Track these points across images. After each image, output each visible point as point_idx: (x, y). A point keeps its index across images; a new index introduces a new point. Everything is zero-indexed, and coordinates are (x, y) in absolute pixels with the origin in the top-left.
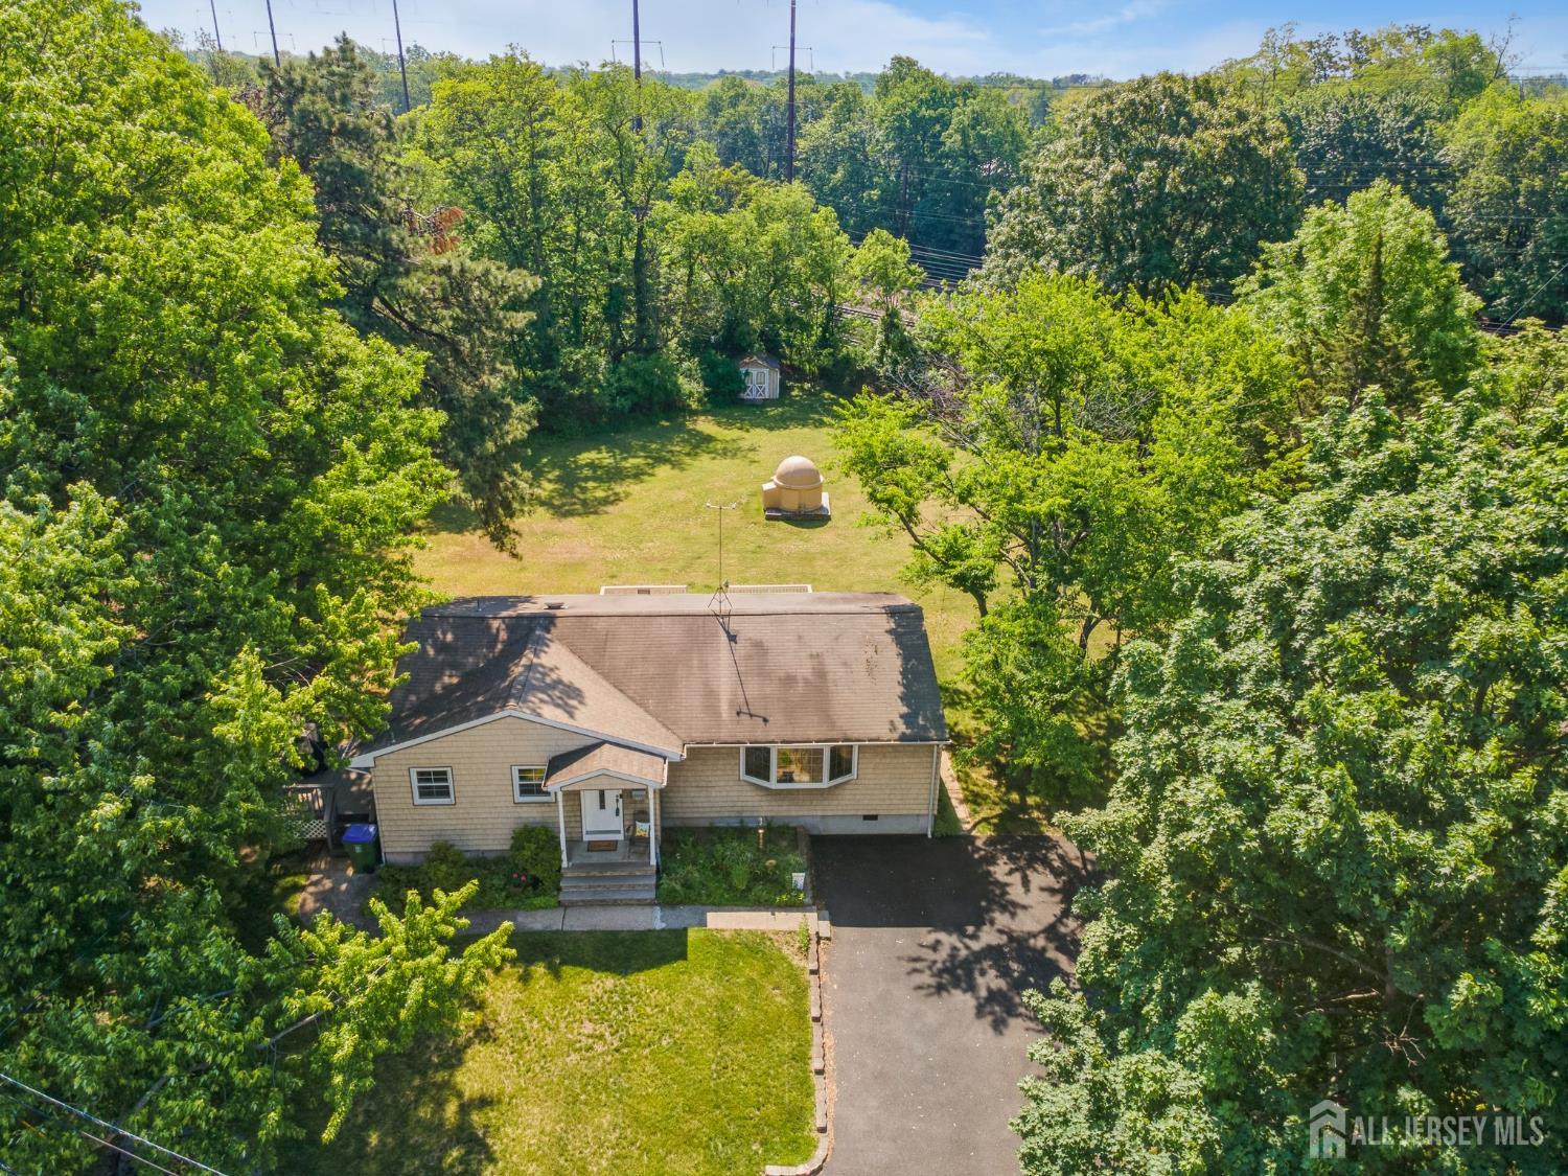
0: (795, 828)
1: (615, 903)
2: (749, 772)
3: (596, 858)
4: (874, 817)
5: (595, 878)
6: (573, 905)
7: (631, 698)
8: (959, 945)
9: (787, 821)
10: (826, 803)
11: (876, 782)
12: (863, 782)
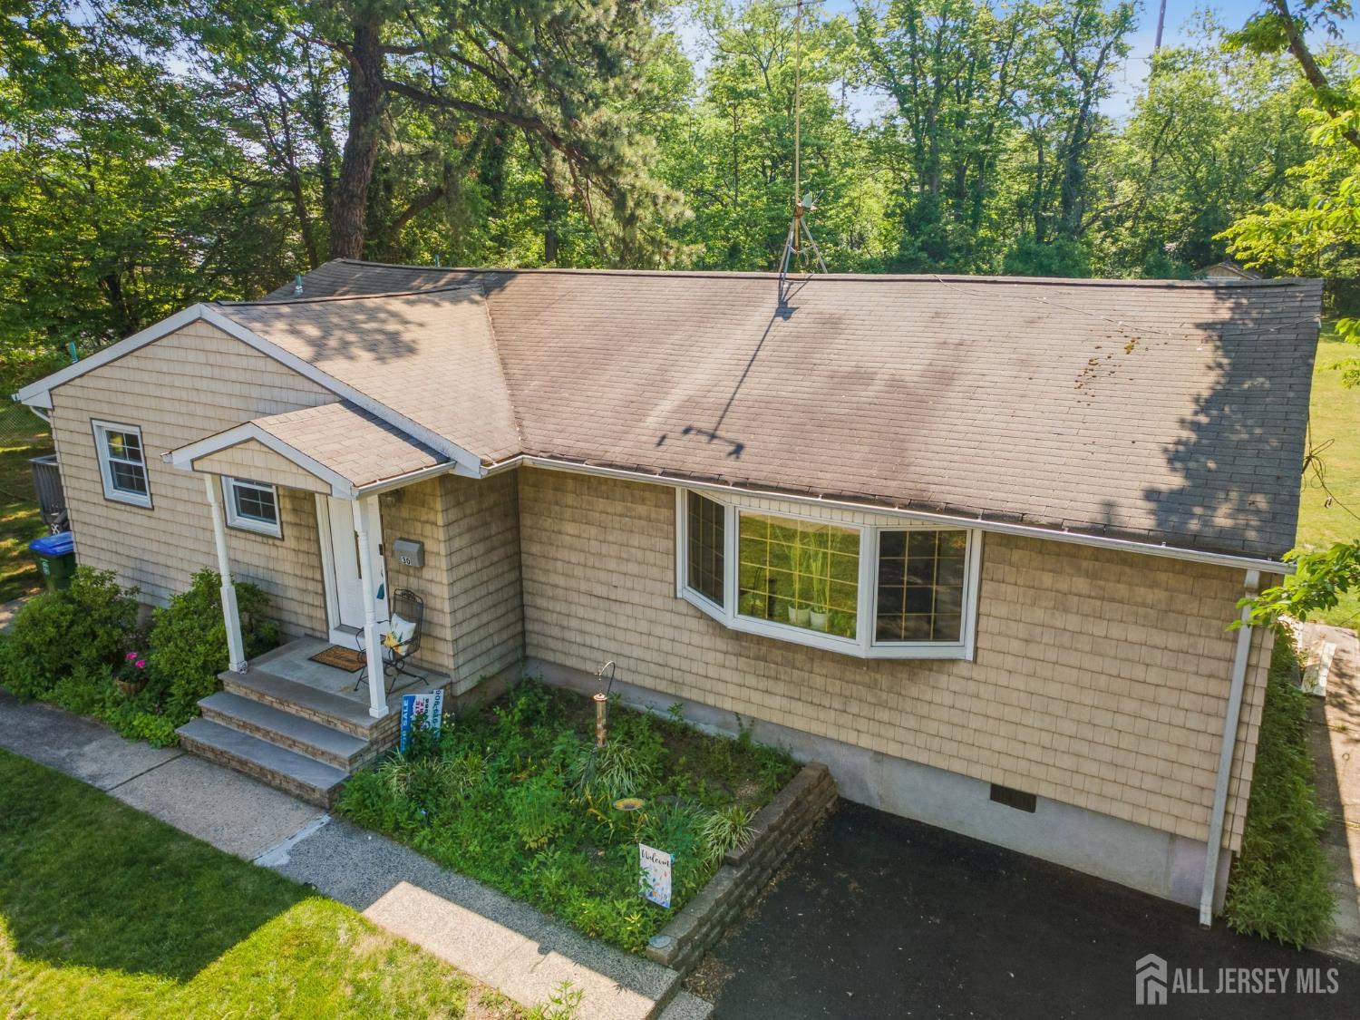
2: (693, 580)
4: (1025, 802)
9: (787, 742)
10: (884, 715)
11: (1035, 685)
12: (992, 676)
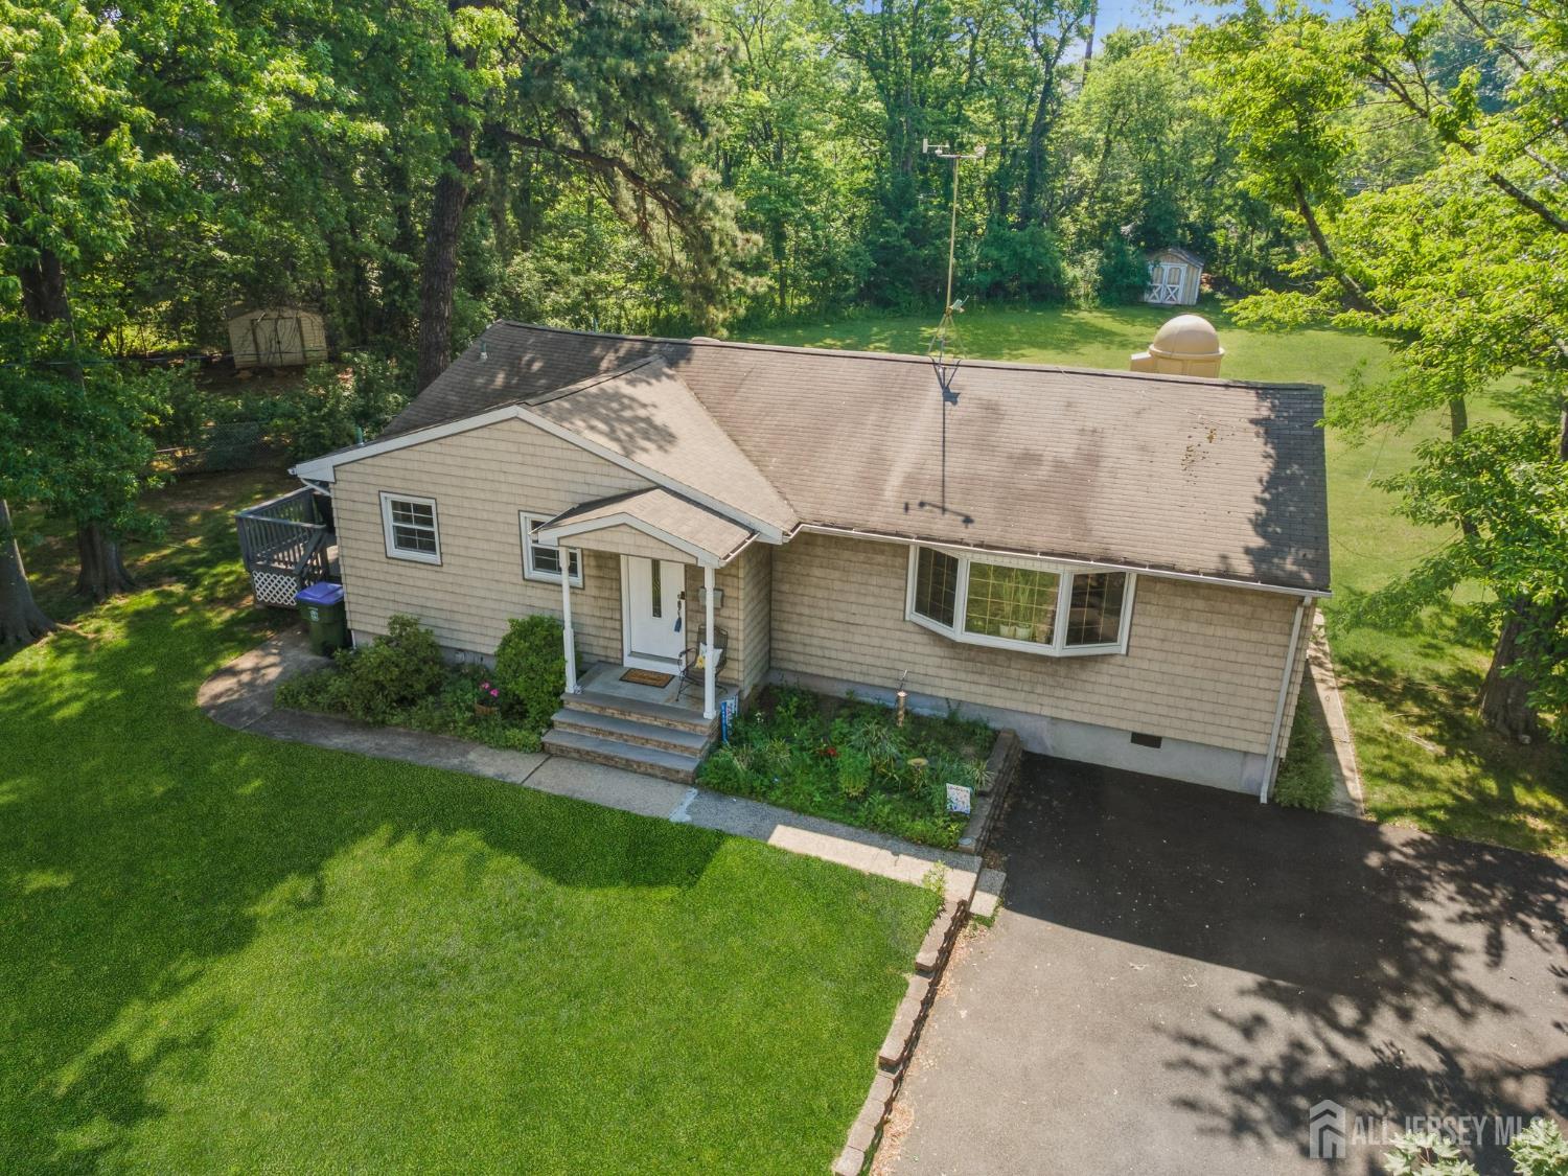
0: (996, 733)
1: (628, 767)
2: (920, 608)
3: (627, 691)
4: (1153, 741)
5: (612, 720)
6: (562, 754)
7: (747, 454)
8: (1312, 1042)
9: (984, 715)
10: (1061, 693)
11: (1165, 668)
12: (1139, 663)
